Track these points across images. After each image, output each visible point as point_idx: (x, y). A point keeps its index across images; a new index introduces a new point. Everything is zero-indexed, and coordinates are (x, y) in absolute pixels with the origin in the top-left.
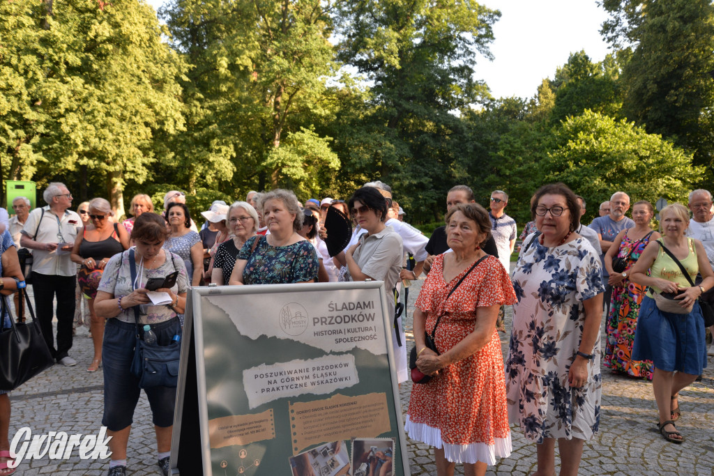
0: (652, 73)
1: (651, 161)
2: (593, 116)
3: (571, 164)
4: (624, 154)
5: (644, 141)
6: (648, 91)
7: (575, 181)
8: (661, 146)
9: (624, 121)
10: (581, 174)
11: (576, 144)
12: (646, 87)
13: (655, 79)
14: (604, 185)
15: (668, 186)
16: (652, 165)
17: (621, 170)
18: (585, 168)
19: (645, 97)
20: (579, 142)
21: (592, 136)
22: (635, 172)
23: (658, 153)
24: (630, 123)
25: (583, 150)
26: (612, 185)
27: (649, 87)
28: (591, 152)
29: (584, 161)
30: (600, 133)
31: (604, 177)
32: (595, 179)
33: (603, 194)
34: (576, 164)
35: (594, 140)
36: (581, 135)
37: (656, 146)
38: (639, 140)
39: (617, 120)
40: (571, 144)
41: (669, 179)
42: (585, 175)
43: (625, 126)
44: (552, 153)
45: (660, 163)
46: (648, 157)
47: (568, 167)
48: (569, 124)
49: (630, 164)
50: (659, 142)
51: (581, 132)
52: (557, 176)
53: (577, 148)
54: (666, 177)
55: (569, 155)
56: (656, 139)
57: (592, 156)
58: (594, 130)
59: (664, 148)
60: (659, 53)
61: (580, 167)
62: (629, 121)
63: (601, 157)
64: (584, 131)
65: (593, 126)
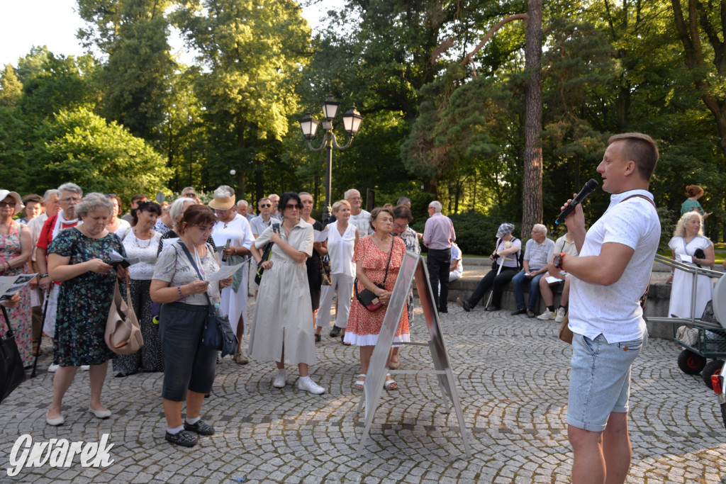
0: (127, 86)
1: (138, 160)
2: (88, 115)
3: (71, 156)
4: (118, 152)
5: (132, 143)
6: (125, 100)
7: (76, 172)
8: (145, 149)
9: (114, 123)
10: (81, 166)
11: (74, 138)
12: (122, 96)
13: (130, 91)
14: (102, 178)
15: (150, 182)
16: (139, 163)
17: (115, 166)
18: (84, 161)
19: (122, 105)
20: (76, 137)
21: (88, 132)
22: (126, 169)
23: (142, 154)
24: (120, 125)
25: (80, 144)
26: (108, 178)
27: (125, 97)
28: (87, 147)
29: (83, 154)
30: (94, 130)
31: (100, 171)
32: (94, 172)
33: (101, 186)
34: (75, 156)
35: (90, 137)
36: (77, 130)
37: (140, 148)
38: (128, 141)
39: (108, 122)
40: (69, 137)
41: (150, 176)
42: (84, 168)
43: (115, 128)
44: (49, 143)
45: (145, 162)
46: (135, 157)
47: (67, 158)
48: (64, 118)
49: (121, 161)
50: (143, 145)
51: (78, 128)
52: (57, 166)
53: (74, 141)
54: (148, 174)
55: (66, 148)
56: (141, 141)
57: (89, 150)
58: (88, 127)
59: (147, 151)
60: (134, 70)
61: (79, 159)
62: (119, 124)
63: (97, 152)
64: (79, 126)
65: (88, 123)
